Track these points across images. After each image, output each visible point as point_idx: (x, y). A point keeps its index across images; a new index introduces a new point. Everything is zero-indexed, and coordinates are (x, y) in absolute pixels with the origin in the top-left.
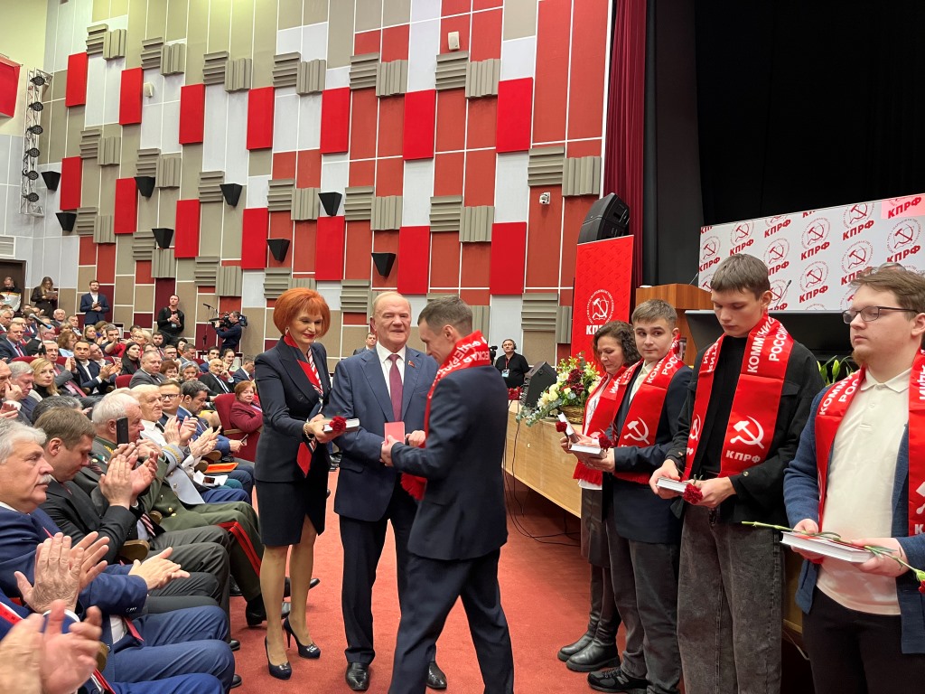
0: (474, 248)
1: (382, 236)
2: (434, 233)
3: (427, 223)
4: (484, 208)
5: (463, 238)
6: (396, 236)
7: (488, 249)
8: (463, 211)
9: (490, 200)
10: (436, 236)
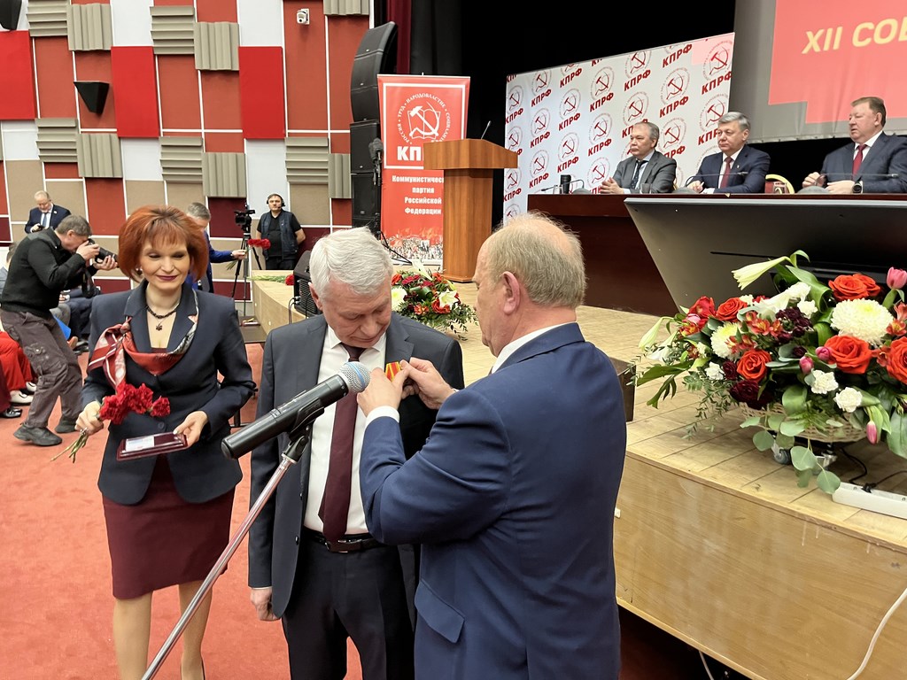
0: (216, 78)
1: (88, 58)
2: (159, 56)
3: (149, 43)
4: (225, 24)
5: (201, 63)
6: (106, 59)
7: (235, 80)
8: (196, 27)
9: (232, 16)
10: (164, 61)
